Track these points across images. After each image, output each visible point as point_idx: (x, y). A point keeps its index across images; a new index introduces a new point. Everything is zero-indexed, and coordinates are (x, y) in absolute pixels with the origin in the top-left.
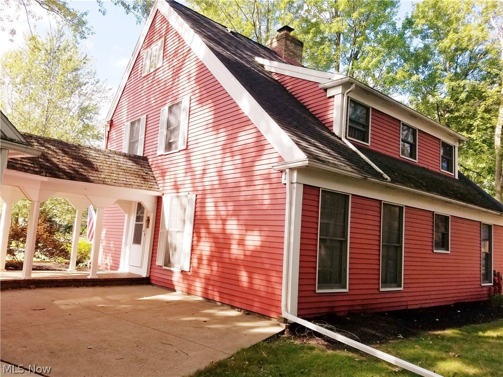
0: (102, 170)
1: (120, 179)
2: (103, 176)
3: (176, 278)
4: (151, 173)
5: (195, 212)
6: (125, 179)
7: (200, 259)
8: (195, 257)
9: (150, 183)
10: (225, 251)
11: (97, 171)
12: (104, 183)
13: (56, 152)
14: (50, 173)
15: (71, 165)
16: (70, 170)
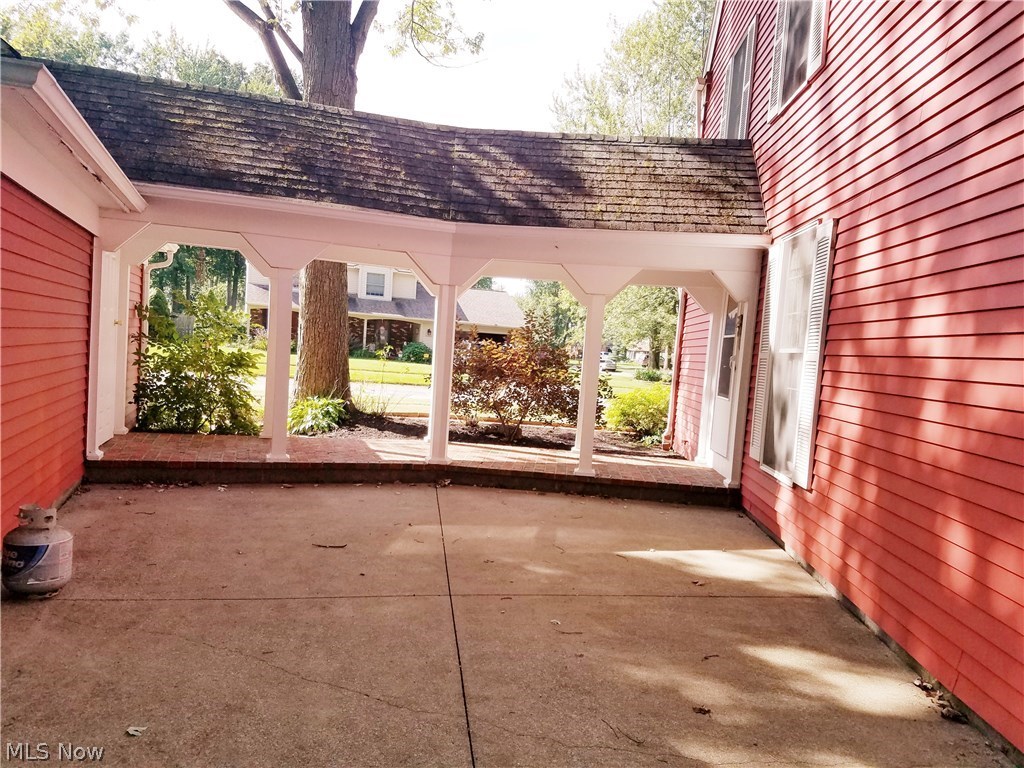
0: (604, 193)
1: (646, 210)
2: (599, 207)
3: (784, 504)
4: (749, 183)
5: (832, 282)
6: (660, 210)
7: (836, 453)
8: (825, 441)
9: (738, 213)
10: (903, 428)
11: (589, 195)
12: (597, 224)
13: (497, 161)
14: (466, 213)
15: (524, 188)
16: (519, 199)
